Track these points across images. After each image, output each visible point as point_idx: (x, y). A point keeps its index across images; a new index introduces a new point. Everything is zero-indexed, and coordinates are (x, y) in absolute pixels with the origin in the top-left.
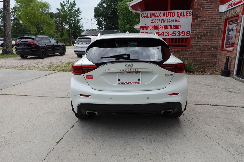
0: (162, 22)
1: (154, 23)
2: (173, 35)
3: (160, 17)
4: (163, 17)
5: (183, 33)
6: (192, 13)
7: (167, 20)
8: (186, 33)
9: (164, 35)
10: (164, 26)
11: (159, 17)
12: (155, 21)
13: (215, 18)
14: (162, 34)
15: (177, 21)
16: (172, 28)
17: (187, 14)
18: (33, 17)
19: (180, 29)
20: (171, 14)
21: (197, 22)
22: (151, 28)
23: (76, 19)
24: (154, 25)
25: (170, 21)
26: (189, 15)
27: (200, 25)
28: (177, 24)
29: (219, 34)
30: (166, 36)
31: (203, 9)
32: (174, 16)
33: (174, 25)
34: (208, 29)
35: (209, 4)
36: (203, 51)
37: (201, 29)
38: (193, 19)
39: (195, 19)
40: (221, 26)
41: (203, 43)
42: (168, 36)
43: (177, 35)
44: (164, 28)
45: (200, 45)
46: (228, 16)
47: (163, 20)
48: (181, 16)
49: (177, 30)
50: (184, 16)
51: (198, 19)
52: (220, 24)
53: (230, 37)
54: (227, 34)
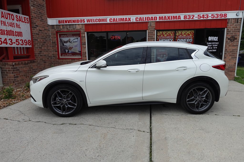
0: (2, 25)
2: (17, 44)
4: (2, 18)
5: (26, 41)
6: (29, 20)
7: (8, 23)
8: (28, 42)
9: (7, 43)
10: (6, 31)
13: (46, 30)
14: (5, 42)
15: (18, 26)
16: (15, 34)
17: (25, 20)
19: (22, 37)
20: (10, 16)
21: (35, 31)
25: (11, 25)
26: (27, 22)
27: (38, 34)
28: (17, 30)
29: (51, 44)
30: (10, 44)
31: (38, 18)
32: (13, 20)
33: (16, 32)
34: (44, 39)
35: (41, 15)
36: (45, 61)
37: (40, 39)
38: (32, 27)
39: (34, 27)
40: (51, 37)
41: (43, 53)
42: (12, 44)
43: (21, 44)
44: (6, 33)
45: (42, 55)
46: (61, 30)
47: (2, 22)
48: (20, 21)
49: (19, 38)
50: (23, 22)
51: (36, 28)
52: (50, 36)
53: (68, 48)
54: (61, 45)
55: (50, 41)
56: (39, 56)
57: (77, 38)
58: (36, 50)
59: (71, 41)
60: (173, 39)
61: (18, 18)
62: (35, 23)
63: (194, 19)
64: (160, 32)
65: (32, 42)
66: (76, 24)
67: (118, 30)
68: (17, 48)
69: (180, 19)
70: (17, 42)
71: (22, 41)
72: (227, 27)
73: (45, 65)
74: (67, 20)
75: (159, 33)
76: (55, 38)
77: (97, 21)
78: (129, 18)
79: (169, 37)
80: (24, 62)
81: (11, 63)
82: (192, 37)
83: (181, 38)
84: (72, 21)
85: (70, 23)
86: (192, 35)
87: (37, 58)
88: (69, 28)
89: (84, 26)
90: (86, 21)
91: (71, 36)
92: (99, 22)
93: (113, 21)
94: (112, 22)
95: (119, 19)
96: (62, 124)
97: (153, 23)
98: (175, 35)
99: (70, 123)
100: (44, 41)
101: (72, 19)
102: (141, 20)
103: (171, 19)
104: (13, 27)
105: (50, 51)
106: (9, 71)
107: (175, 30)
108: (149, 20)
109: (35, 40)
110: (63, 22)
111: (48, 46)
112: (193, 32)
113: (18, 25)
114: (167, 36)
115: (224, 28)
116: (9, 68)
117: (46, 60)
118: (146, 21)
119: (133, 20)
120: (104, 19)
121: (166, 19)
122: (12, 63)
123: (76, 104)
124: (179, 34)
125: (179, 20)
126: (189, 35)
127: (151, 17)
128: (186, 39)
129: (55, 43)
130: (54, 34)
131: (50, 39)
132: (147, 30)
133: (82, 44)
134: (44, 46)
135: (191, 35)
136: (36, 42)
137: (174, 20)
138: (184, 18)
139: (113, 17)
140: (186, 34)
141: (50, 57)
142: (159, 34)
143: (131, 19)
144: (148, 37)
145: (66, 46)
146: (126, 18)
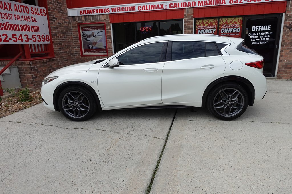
0: (15, 20)
1: (5, 18)
2: (33, 40)
3: (12, 10)
4: (15, 11)
5: (43, 37)
6: (46, 12)
7: (22, 17)
8: (46, 38)
9: (23, 40)
10: (21, 27)
11: (9, 10)
12: (5, 16)
13: (67, 23)
14: (20, 38)
15: (34, 20)
16: (31, 30)
17: (41, 12)
19: (39, 32)
20: (25, 8)
21: (53, 25)
22: (2, 26)
24: (6, 22)
25: (26, 19)
26: (44, 14)
27: (57, 28)
28: (33, 24)
29: (72, 39)
30: (25, 40)
31: (57, 9)
32: (28, 13)
33: (31, 26)
34: (64, 33)
35: (60, 5)
36: (66, 59)
37: (59, 34)
38: (50, 20)
39: (52, 20)
40: (72, 31)
41: (64, 50)
42: (28, 41)
43: (38, 40)
44: (21, 28)
45: (63, 52)
46: (83, 22)
47: (16, 16)
48: (36, 14)
49: (36, 33)
50: (39, 14)
51: (54, 21)
52: (71, 29)
53: (92, 42)
54: (84, 40)
55: (72, 36)
56: (59, 53)
57: (102, 31)
58: (55, 46)
59: (94, 36)
60: (215, 29)
61: (34, 10)
62: (53, 16)
63: (242, 2)
64: (199, 20)
65: (51, 37)
66: (99, 15)
67: (149, 20)
68: (34, 45)
69: (225, 3)
70: (33, 38)
71: (39, 37)
72: (285, 12)
73: (66, 63)
74: (90, 9)
75: (198, 22)
76: (76, 31)
77: (123, 9)
78: (161, 5)
79: (211, 27)
80: (42, 61)
81: (27, 62)
82: (240, 25)
83: (226, 28)
84: (95, 11)
85: (93, 14)
86: (240, 23)
87: (57, 55)
88: (92, 19)
89: (109, 16)
90: (111, 10)
91: (94, 29)
92: (126, 10)
93: (143, 10)
94: (141, 10)
95: (149, 6)
96: (75, 129)
97: (191, 9)
98: (219, 24)
99: (82, 128)
100: (64, 35)
101: (95, 9)
102: (176, 7)
103: (214, 4)
104: (28, 21)
105: (71, 48)
106: (27, 71)
107: (219, 18)
108: (186, 6)
109: (54, 35)
110: (85, 12)
111: (69, 42)
112: (242, 20)
113: (34, 18)
114: (209, 25)
115: (282, 14)
116: (26, 68)
117: (68, 58)
118: (183, 7)
119: (166, 7)
120: (132, 7)
121: (207, 5)
122: (29, 62)
123: (88, 107)
124: (223, 22)
125: (223, 4)
126: (236, 23)
127: (189, 3)
128: (233, 29)
129: (77, 37)
130: (76, 27)
131: (71, 33)
132: (184, 18)
133: (107, 38)
134: (65, 42)
135: (238, 24)
136: (54, 37)
137: (217, 5)
138: (230, 3)
139: (142, 4)
140: (232, 22)
141: (72, 54)
142: (198, 24)
143: (164, 6)
144: (185, 27)
145: (89, 41)
146: (157, 5)
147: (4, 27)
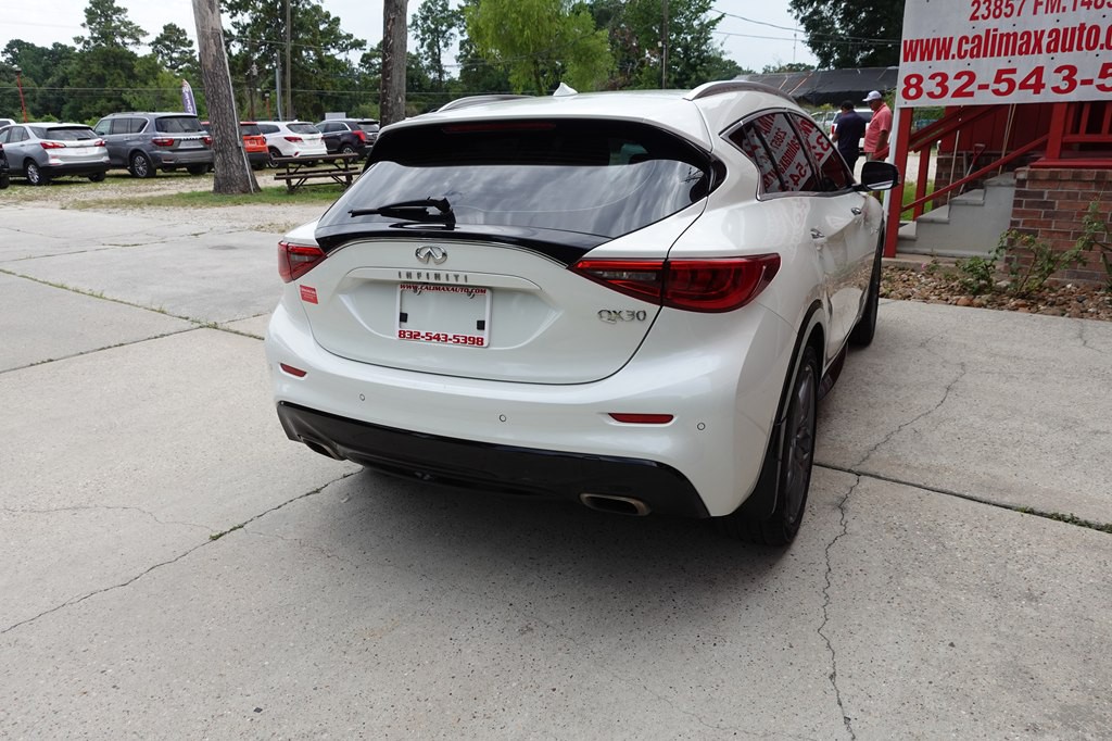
0: (1035, 13)
1: (986, 18)
2: (1101, 87)
9: (1043, 86)
10: (1050, 36)
12: (992, 7)
16: (1102, 40)
18: (524, 27)
22: (965, 47)
23: (696, 23)
24: (988, 32)
30: (1057, 89)
42: (1071, 89)
44: (1049, 44)
70: (1104, 75)
80: (1091, 174)
104: (1098, 7)
147: (972, 49)
